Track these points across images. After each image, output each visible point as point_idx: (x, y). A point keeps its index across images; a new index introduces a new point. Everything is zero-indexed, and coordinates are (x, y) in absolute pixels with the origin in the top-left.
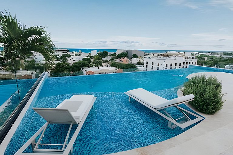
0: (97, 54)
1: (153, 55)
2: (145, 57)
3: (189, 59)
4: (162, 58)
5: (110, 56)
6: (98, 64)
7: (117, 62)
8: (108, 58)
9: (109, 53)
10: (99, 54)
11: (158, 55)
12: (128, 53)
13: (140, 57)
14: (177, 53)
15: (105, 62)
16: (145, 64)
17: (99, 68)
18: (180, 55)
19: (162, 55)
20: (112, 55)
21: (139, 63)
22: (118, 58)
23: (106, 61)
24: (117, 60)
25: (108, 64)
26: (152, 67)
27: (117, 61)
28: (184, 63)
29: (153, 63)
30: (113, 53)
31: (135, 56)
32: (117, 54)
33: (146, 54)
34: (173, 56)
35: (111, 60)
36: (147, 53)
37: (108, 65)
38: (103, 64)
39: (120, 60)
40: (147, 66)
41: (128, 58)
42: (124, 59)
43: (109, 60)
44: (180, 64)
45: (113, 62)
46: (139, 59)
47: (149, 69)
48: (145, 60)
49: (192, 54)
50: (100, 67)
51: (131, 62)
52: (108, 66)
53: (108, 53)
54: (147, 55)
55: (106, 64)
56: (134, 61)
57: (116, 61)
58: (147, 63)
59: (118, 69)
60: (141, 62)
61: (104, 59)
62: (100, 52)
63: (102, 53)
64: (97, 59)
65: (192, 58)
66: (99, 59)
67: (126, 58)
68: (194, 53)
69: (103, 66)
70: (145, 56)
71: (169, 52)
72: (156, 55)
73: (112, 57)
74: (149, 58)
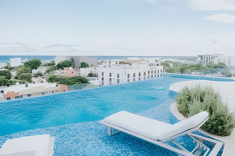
0: (23, 64)
1: (110, 62)
2: (98, 65)
3: (154, 67)
4: (122, 66)
5: (45, 65)
6: (25, 78)
7: (58, 74)
8: (42, 70)
9: (43, 62)
10: (26, 64)
11: (117, 63)
12: (73, 61)
13: (92, 66)
14: (139, 59)
15: (37, 76)
16: (100, 75)
17: (27, 86)
18: (143, 62)
20: (49, 65)
21: (90, 75)
22: (58, 69)
24: (57, 71)
25: (43, 78)
26: (110, 79)
28: (149, 72)
29: (110, 74)
30: (49, 62)
31: (84, 65)
32: (57, 63)
34: (135, 63)
35: (48, 72)
36: (101, 61)
37: (43, 80)
39: (62, 71)
40: (103, 78)
41: (74, 67)
42: (67, 69)
44: (145, 73)
45: (51, 76)
46: (91, 69)
47: (107, 83)
48: (98, 70)
49: (157, 61)
50: (29, 85)
51: (80, 74)
52: (42, 82)
53: (42, 61)
54: (101, 63)
55: (39, 78)
57: (56, 74)
58: (103, 75)
59: (59, 86)
60: (94, 73)
61: (34, 71)
62: (26, 60)
63: (30, 61)
64: (22, 72)
65: (157, 65)
66: (27, 71)
67: (71, 68)
68: (157, 59)
69: (34, 83)
71: (128, 58)
72: (113, 63)
73: (48, 67)
74: (105, 66)
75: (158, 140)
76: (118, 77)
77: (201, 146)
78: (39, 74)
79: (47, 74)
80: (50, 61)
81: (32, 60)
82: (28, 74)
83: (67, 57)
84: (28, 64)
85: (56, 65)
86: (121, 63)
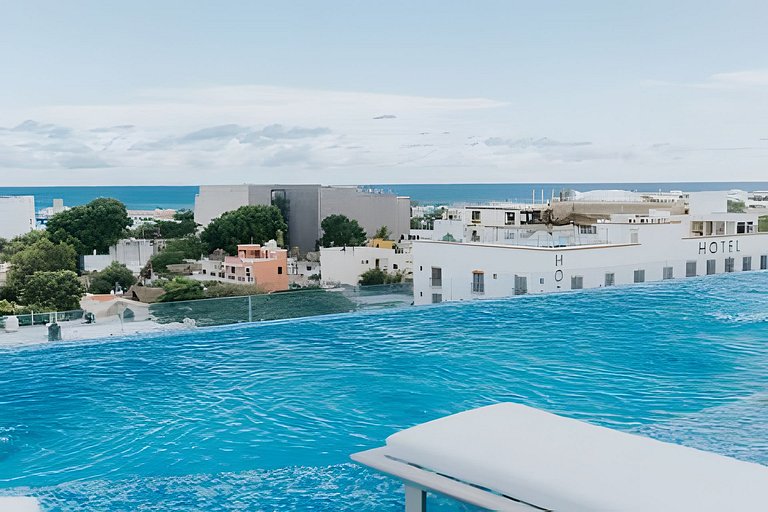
1: (476, 215)
2: (413, 232)
3: (718, 241)
4: (541, 233)
5: (148, 233)
7: (208, 278)
8: (133, 256)
9: (138, 217)
10: (55, 226)
11: (511, 218)
12: (284, 210)
13: (382, 234)
14: (636, 198)
15: (106, 284)
16: (422, 283)
18: (655, 214)
19: (536, 214)
20: (166, 230)
22: (209, 252)
23: (116, 281)
24: (205, 263)
25: (135, 297)
27: (206, 270)
28: (691, 269)
29: (478, 276)
30: (166, 214)
31: (342, 233)
32: (205, 217)
33: (419, 212)
34: (615, 217)
35: (158, 265)
36: (429, 209)
37: (132, 305)
38: (89, 302)
39: (229, 261)
40: (437, 299)
41: (287, 244)
42: (257, 254)
43: (135, 267)
44: (668, 272)
45: (172, 284)
46: (377, 253)
48: (418, 258)
49: (735, 207)
50: (68, 328)
51: (317, 277)
52: (129, 316)
53: (131, 214)
54: (429, 224)
55: (116, 297)
56: (340, 266)
57: (197, 277)
58: (437, 281)
60: (391, 272)
61: (96, 263)
62: (59, 208)
63: (77, 214)
64: (34, 265)
65: (741, 229)
66: (55, 261)
67: (271, 245)
69: (90, 320)
70: (414, 225)
71: (578, 196)
72: (493, 217)
73: (162, 243)
74: (448, 238)
78: (117, 279)
79: (154, 277)
80: (173, 211)
81: (82, 204)
82: (62, 274)
83: (253, 189)
84: (65, 226)
85: (201, 230)
86: (534, 217)
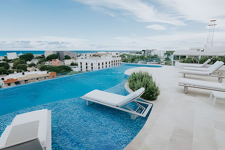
1: (86, 55)
2: (78, 57)
5: (37, 58)
16: (79, 64)
18: (108, 55)
25: (36, 67)
26: (87, 67)
27: (47, 63)
28: (112, 61)
29: (86, 63)
39: (51, 62)
40: (81, 66)
43: (36, 63)
47: (84, 69)
52: (36, 70)
59: (50, 73)
69: (29, 71)
75: (117, 106)
76: (92, 65)
77: (141, 107)
79: (39, 65)
